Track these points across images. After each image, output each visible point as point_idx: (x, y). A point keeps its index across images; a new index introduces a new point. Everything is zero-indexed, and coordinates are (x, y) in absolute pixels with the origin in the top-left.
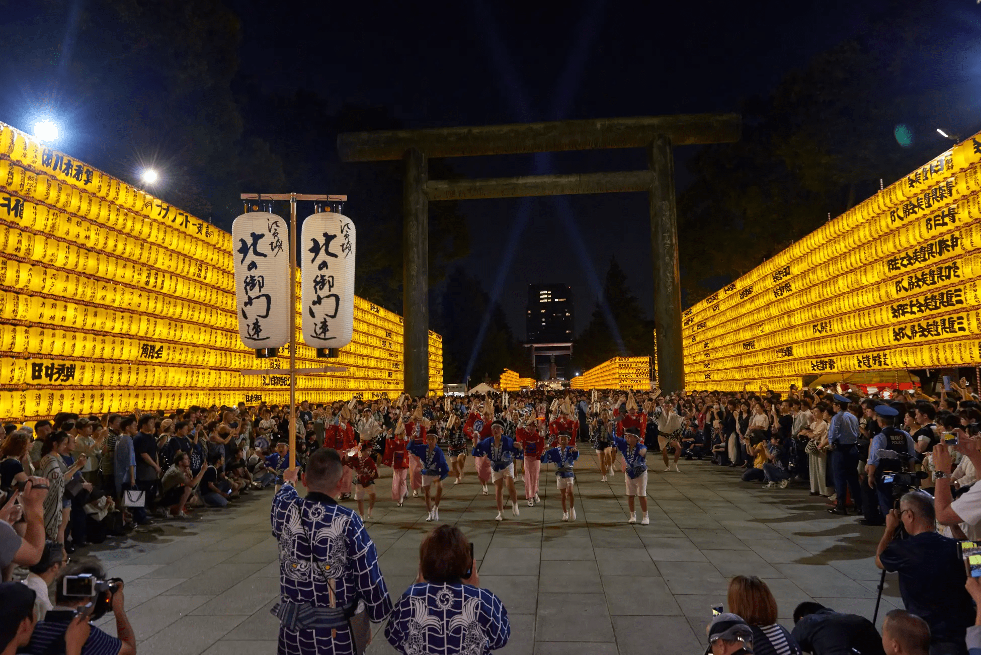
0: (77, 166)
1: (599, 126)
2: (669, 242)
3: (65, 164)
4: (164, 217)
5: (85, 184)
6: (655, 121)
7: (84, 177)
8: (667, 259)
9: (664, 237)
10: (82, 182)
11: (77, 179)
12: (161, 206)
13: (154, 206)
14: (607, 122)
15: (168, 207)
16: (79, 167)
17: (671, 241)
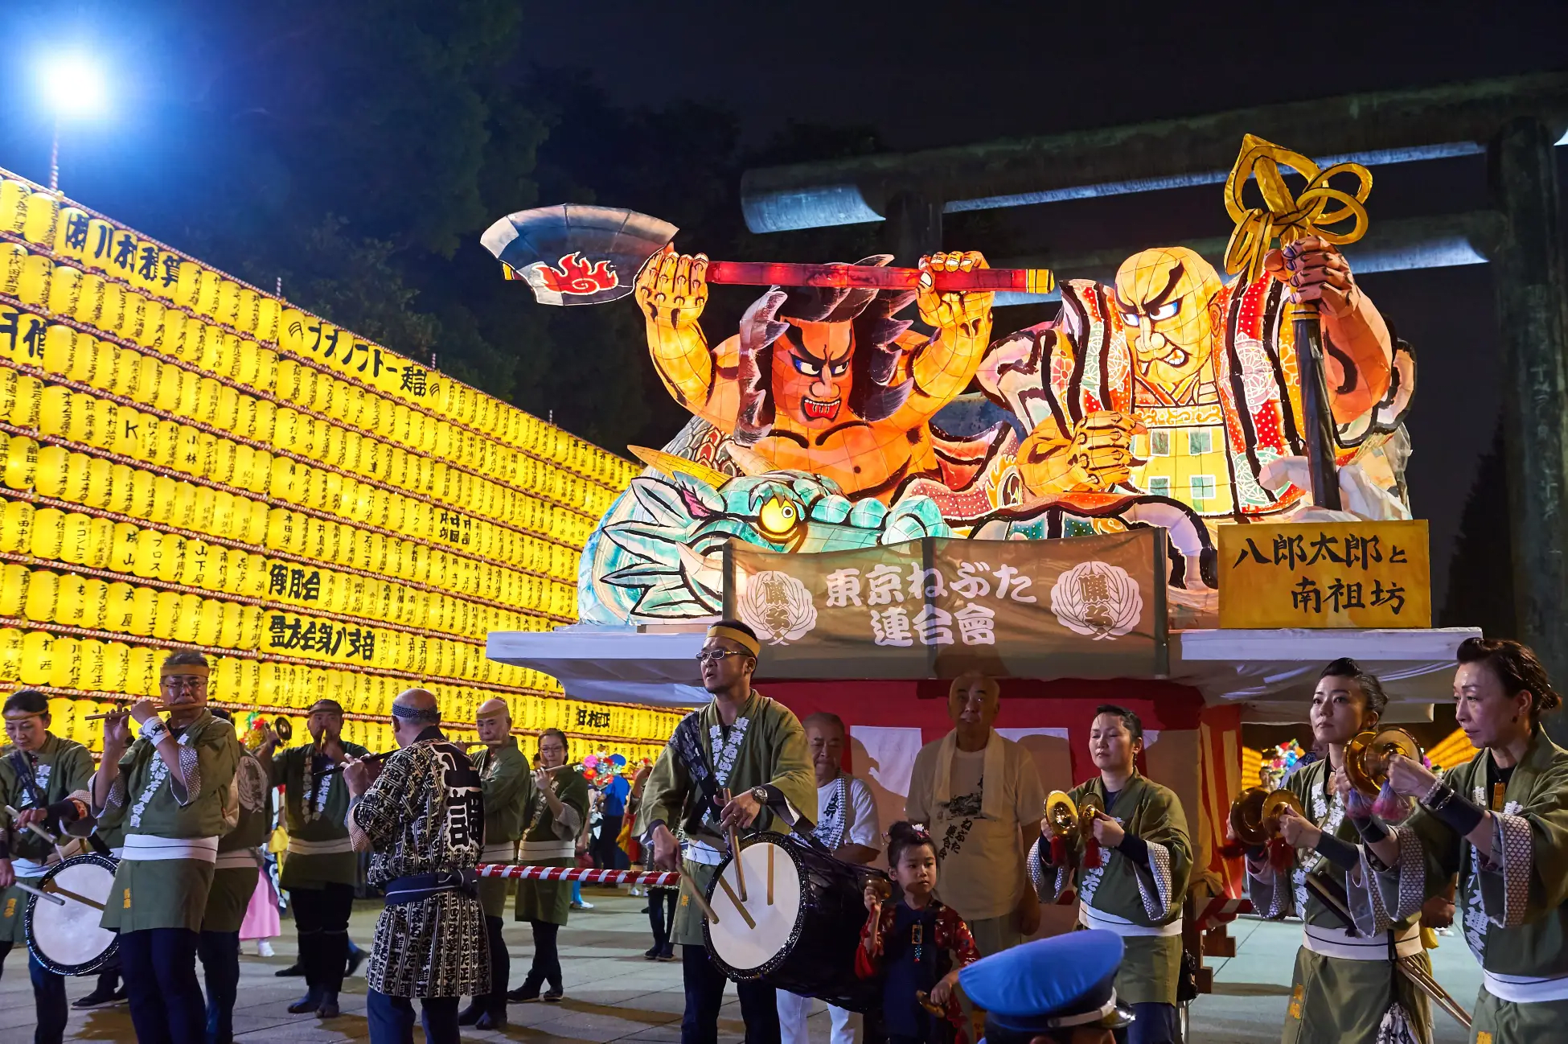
0: (144, 250)
1: (1354, 110)
2: (1546, 387)
3: (120, 243)
4: (328, 354)
5: (166, 285)
6: (1504, 87)
7: (161, 270)
8: (1543, 430)
9: (1532, 378)
10: (159, 282)
11: (147, 277)
12: (318, 331)
13: (305, 330)
14: (1376, 100)
15: (336, 331)
16: (149, 250)
17: (1554, 384)
